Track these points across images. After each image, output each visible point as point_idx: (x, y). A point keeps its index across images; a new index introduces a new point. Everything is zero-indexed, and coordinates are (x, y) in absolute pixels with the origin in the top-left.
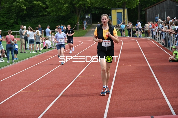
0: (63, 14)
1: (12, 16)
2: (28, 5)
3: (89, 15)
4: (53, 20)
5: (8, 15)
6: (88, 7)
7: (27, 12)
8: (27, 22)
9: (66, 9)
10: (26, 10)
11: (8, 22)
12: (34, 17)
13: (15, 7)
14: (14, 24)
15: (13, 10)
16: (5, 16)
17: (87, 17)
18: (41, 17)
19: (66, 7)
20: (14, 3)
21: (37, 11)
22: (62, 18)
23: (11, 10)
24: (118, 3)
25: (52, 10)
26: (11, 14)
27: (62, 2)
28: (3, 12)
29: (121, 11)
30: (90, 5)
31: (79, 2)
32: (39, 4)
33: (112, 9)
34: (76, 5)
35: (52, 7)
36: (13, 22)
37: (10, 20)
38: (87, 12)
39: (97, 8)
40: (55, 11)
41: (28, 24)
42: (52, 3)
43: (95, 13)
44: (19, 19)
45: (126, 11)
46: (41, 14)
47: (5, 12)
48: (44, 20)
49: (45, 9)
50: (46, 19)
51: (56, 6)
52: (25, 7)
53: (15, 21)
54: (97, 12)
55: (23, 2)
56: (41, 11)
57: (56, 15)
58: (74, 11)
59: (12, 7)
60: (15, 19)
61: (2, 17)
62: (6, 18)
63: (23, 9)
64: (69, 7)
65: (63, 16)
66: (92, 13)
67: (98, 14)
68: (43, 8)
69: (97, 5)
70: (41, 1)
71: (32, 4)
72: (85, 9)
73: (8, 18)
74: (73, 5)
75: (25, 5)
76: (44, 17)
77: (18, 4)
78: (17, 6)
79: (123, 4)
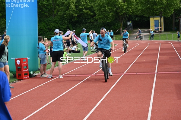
0: (109, 21)
1: (64, 22)
2: (79, 13)
3: (131, 22)
4: (100, 26)
5: (62, 21)
6: (129, 15)
7: (78, 19)
8: (78, 28)
9: (112, 17)
10: (77, 17)
11: (61, 27)
12: (83, 23)
13: (68, 15)
14: (66, 29)
15: (65, 17)
16: (59, 22)
17: (128, 23)
18: (89, 23)
19: (112, 15)
20: (67, 11)
21: (86, 18)
22: (107, 24)
23: (64, 17)
24: (155, 12)
25: (100, 17)
26: (64, 21)
27: (108, 11)
28: (57, 19)
29: (158, 18)
30: (131, 14)
31: (122, 11)
32: (88, 12)
33: (150, 17)
34: (120, 13)
35: (100, 15)
36: (65, 27)
37: (63, 26)
38: (129, 20)
39: (137, 16)
40: (102, 18)
41: (78, 29)
42: (100, 12)
43: (136, 20)
44: (70, 25)
45: (162, 19)
46: (89, 21)
47: (59, 19)
48: (92, 26)
49: (92, 16)
50: (94, 25)
51: (103, 14)
52: (76, 15)
53: (67, 27)
54: (137, 20)
55: (75, 10)
56: (89, 19)
57: (102, 22)
58: (118, 18)
59: (65, 14)
60: (67, 25)
61: (56, 23)
62: (60, 24)
63: (75, 16)
64: (114, 15)
65: (108, 23)
66: (133, 21)
67: (138, 21)
68: (91, 15)
69: (138, 14)
70: (89, 10)
71: (81, 12)
72: (127, 16)
73: (61, 24)
74: (117, 13)
75: (76, 13)
76: (92, 24)
77: (70, 12)
78: (69, 13)
79: (160, 13)
